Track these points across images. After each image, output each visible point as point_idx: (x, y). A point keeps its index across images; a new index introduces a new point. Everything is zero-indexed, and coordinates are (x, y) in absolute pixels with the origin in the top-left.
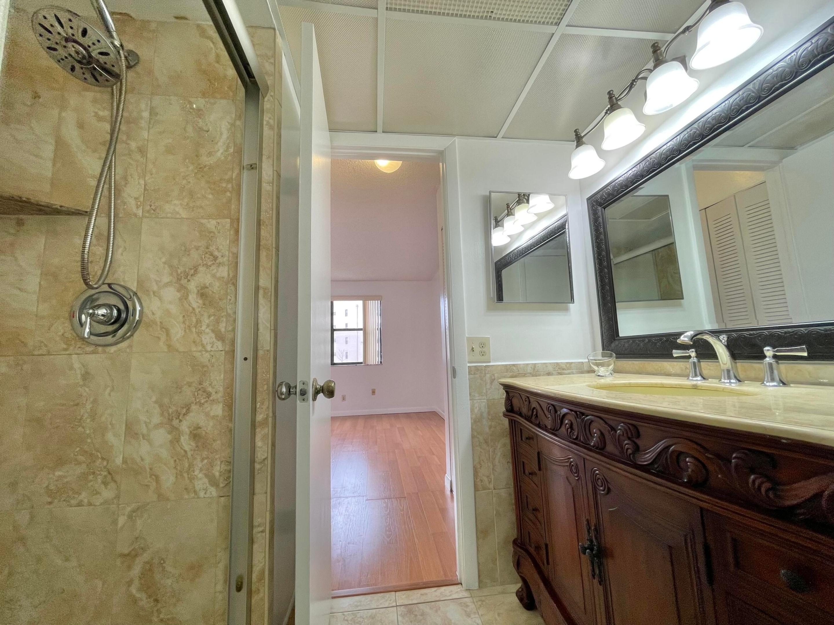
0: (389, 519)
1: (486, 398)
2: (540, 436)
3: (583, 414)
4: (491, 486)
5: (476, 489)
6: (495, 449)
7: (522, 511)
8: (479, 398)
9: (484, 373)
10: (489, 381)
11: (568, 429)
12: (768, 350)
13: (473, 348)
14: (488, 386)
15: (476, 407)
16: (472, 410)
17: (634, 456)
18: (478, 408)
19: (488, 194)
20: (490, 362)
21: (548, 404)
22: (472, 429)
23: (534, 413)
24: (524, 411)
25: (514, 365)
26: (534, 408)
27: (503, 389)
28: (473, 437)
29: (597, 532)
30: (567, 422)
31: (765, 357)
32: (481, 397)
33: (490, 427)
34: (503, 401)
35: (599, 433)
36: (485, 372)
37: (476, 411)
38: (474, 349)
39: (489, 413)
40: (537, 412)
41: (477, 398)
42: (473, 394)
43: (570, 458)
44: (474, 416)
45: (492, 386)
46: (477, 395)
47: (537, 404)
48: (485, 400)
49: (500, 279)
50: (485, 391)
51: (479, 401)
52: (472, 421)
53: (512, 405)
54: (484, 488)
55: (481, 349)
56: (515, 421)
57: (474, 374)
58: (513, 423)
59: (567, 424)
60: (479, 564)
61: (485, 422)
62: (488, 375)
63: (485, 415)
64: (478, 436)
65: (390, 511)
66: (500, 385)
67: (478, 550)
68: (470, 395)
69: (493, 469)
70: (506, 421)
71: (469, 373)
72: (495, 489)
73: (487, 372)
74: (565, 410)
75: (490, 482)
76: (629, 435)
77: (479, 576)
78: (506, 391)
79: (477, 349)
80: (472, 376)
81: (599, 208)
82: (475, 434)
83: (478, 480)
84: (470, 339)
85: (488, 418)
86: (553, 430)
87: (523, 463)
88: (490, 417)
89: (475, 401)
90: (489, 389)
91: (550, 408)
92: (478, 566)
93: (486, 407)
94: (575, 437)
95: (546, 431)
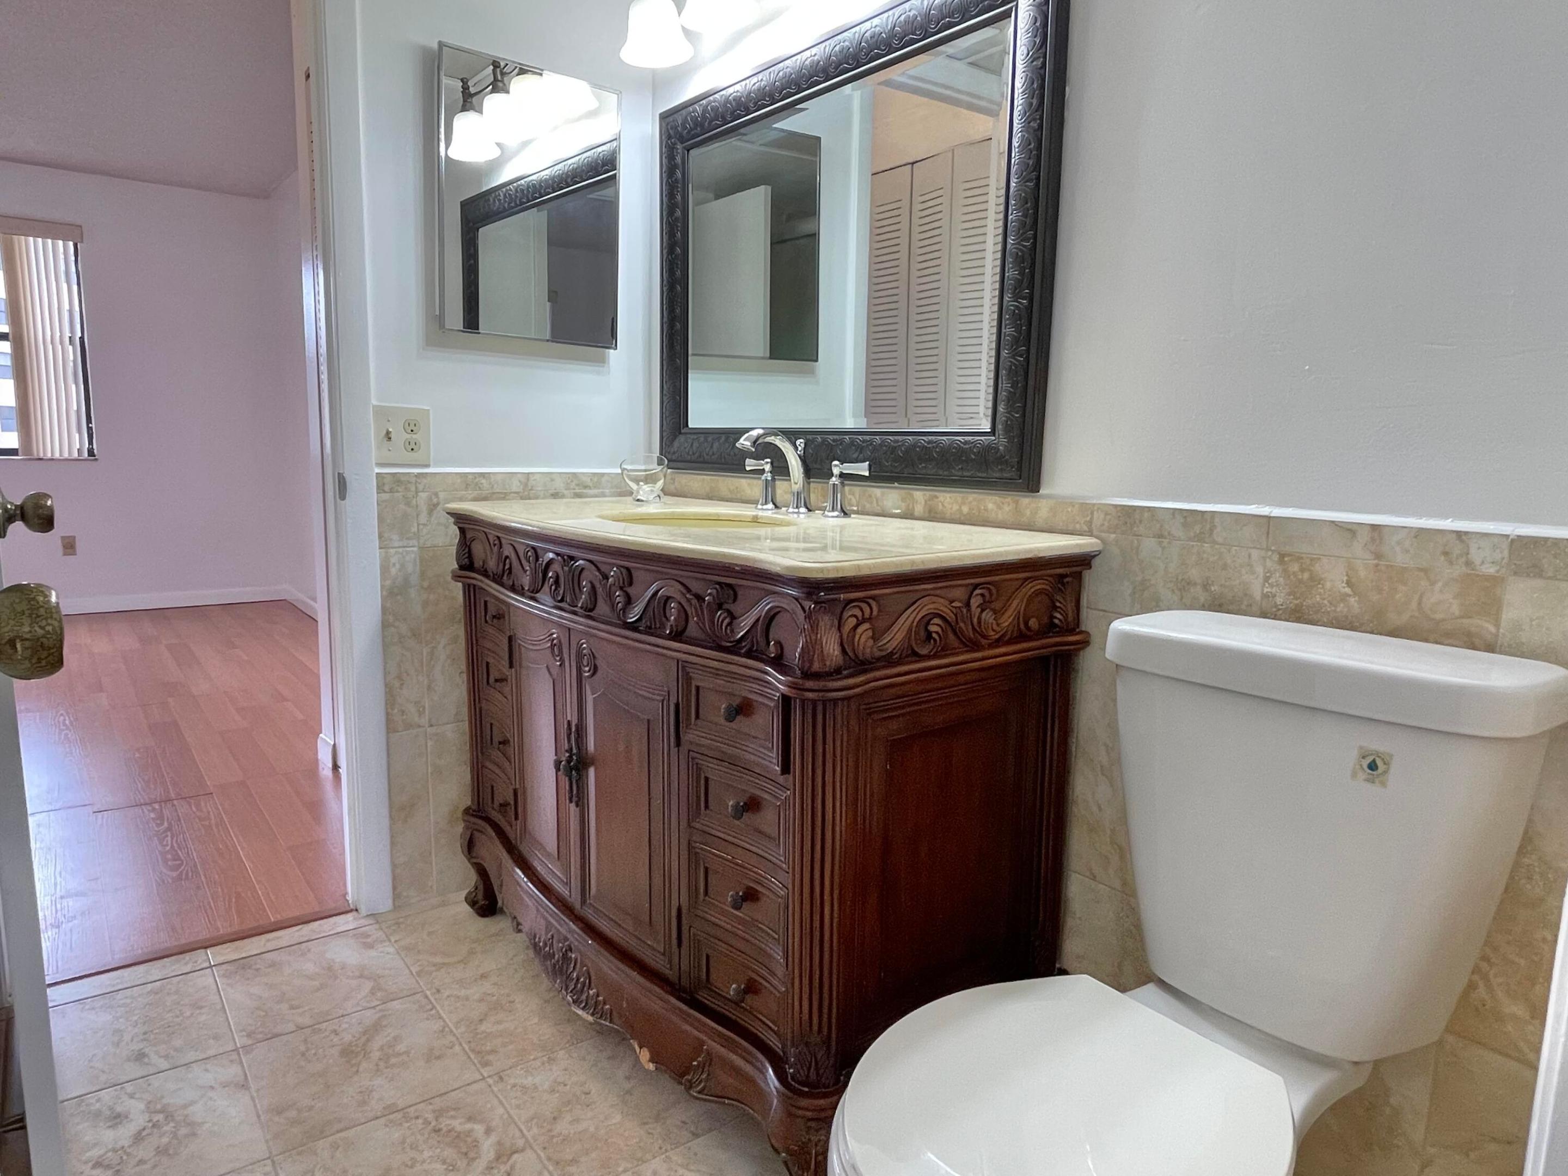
0: (169, 838)
1: (416, 544)
2: (513, 605)
3: (572, 558)
4: (424, 721)
5: (390, 727)
6: (434, 647)
7: (482, 753)
8: (401, 544)
9: (413, 489)
10: (424, 508)
11: (552, 585)
12: (836, 466)
13: (388, 433)
14: (423, 518)
15: (394, 564)
16: (385, 569)
17: (624, 612)
18: (398, 566)
19: (436, 46)
20: (427, 466)
21: (528, 545)
22: (384, 610)
23: (507, 567)
24: (492, 564)
25: (483, 475)
26: (507, 557)
27: (455, 523)
28: (385, 625)
29: (578, 734)
30: (550, 574)
31: (832, 475)
32: (405, 543)
33: (426, 604)
34: (453, 550)
35: (589, 585)
36: (416, 488)
37: (393, 571)
38: (393, 436)
39: (423, 575)
40: (511, 564)
41: (396, 544)
42: (386, 535)
43: (552, 634)
44: (388, 583)
45: (433, 519)
46: (395, 537)
47: (511, 549)
48: (415, 549)
49: (472, 251)
50: (414, 529)
51: (401, 550)
52: (384, 593)
53: (470, 556)
54: (408, 726)
55: (408, 436)
56: (474, 586)
57: (391, 491)
58: (471, 592)
59: (551, 577)
60: (394, 866)
61: (413, 593)
62: (423, 495)
63: (414, 579)
64: (397, 624)
65: (170, 824)
66: (449, 516)
67: (393, 844)
68: (380, 536)
69: (429, 688)
70: (457, 589)
71: (378, 487)
72: (431, 726)
73: (421, 487)
74: (551, 555)
75: (421, 714)
76: (621, 584)
77: (394, 888)
78: (459, 528)
79: (400, 436)
80: (385, 496)
81: (679, 146)
82: (391, 619)
83: (396, 711)
84: (380, 412)
85: (422, 587)
86: (532, 592)
87: (488, 664)
88: (426, 584)
89: (392, 551)
90: (424, 525)
91: (529, 554)
92: (393, 871)
93: (418, 561)
94: (559, 598)
95: (522, 595)
